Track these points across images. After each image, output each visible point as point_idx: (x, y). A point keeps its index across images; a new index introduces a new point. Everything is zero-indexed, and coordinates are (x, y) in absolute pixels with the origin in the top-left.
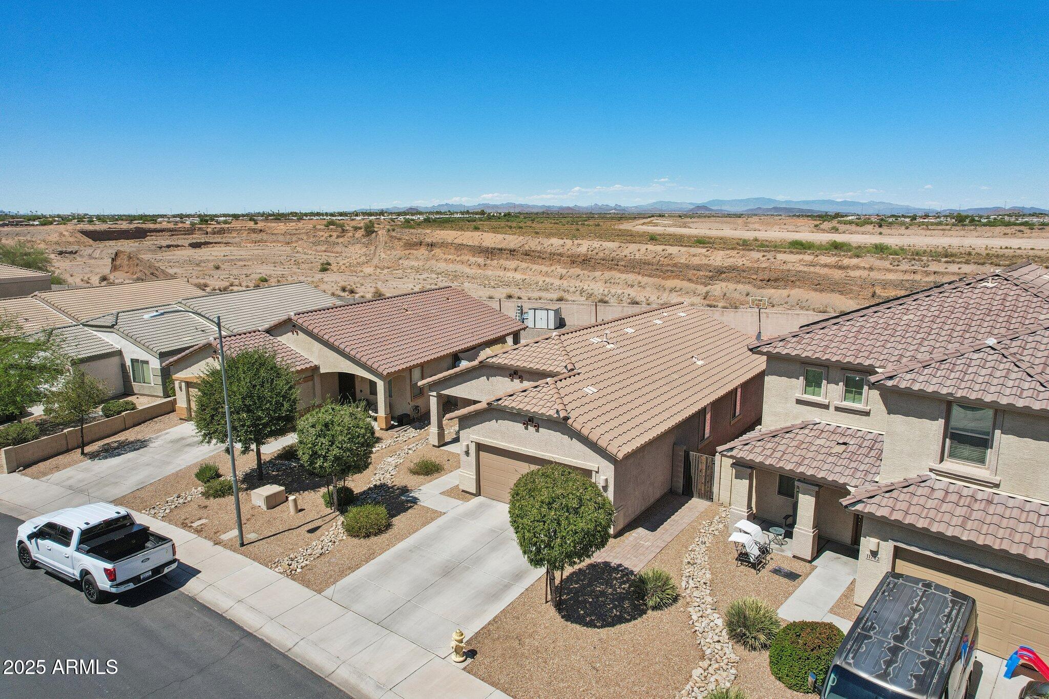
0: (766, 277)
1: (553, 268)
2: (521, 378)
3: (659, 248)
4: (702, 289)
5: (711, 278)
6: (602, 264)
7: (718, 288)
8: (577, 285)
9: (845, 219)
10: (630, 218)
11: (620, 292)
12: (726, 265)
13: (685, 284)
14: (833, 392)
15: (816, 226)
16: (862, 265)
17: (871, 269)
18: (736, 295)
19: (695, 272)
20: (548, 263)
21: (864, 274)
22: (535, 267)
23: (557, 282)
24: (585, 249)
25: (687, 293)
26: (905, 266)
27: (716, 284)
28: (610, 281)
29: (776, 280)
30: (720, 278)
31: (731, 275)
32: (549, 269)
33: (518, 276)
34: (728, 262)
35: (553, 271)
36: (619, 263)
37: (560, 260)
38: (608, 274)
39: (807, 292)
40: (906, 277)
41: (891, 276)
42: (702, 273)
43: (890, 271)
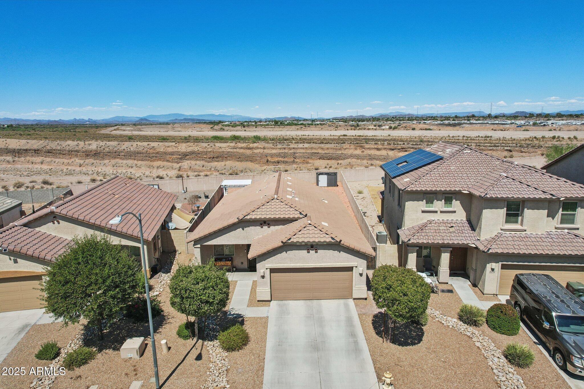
0: (212, 156)
1: (72, 160)
2: (269, 225)
3: (145, 144)
4: (177, 166)
5: (181, 159)
6: (109, 155)
7: (186, 164)
8: (93, 170)
9: (224, 123)
10: (103, 127)
11: (124, 171)
12: (188, 151)
13: (165, 163)
14: (439, 205)
15: (212, 128)
16: (260, 146)
17: (264, 148)
18: (197, 167)
19: (171, 156)
20: (68, 157)
21: (261, 151)
22: (57, 160)
23: (78, 169)
24: (96, 147)
25: (168, 168)
26: (279, 146)
27: (184, 162)
28: (116, 165)
29: (217, 157)
30: (186, 158)
31: (192, 156)
32: (70, 161)
33: (45, 167)
34: (190, 149)
35: (73, 162)
36: (120, 154)
37: (77, 154)
38: (113, 161)
39: (234, 162)
40: (281, 151)
41: (274, 151)
42: (175, 157)
43: (273, 149)
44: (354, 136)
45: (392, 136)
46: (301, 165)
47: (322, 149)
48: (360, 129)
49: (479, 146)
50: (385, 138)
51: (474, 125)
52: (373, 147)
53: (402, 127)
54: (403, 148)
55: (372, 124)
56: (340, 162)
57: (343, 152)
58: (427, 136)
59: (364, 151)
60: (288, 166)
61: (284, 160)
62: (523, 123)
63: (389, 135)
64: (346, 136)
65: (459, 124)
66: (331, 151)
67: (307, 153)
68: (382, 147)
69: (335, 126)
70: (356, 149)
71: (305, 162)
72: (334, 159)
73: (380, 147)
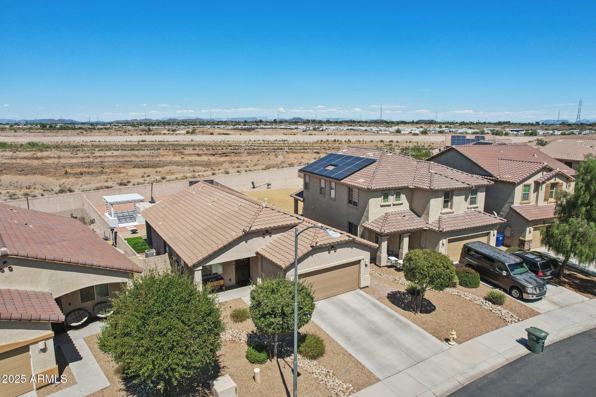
2: (271, 234)
14: (392, 199)
16: (53, 155)
17: (59, 157)
21: (56, 161)
26: (81, 154)
40: (84, 160)
41: (74, 161)
43: (73, 158)
44: (154, 142)
45: (195, 141)
46: (111, 176)
47: (136, 156)
48: (154, 133)
49: (291, 149)
50: (189, 143)
51: (267, 130)
52: (193, 153)
53: (200, 132)
54: (224, 153)
55: (165, 128)
56: (159, 170)
57: (161, 159)
58: (230, 141)
59: (184, 157)
60: (95, 178)
61: (89, 170)
62: (305, 128)
63: (192, 140)
64: (145, 141)
65: (253, 129)
66: (147, 159)
67: (118, 161)
68: (203, 152)
69: (123, 131)
70: (175, 155)
71: (116, 172)
72: (151, 167)
73: (200, 152)
